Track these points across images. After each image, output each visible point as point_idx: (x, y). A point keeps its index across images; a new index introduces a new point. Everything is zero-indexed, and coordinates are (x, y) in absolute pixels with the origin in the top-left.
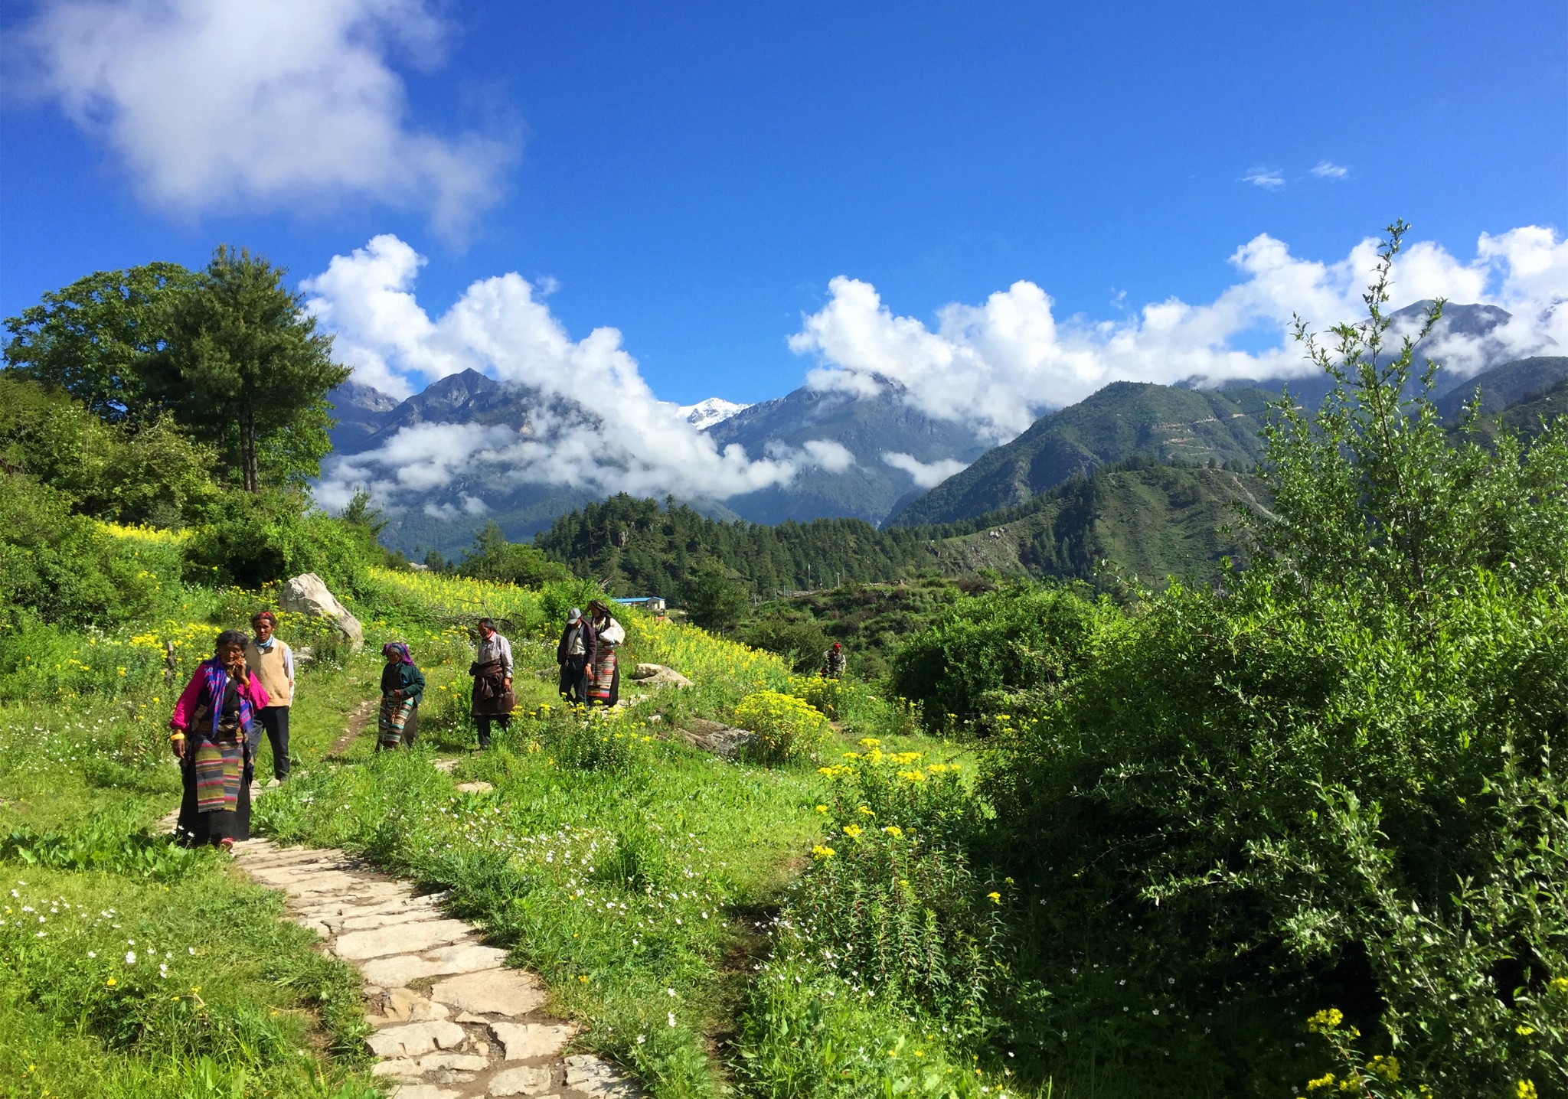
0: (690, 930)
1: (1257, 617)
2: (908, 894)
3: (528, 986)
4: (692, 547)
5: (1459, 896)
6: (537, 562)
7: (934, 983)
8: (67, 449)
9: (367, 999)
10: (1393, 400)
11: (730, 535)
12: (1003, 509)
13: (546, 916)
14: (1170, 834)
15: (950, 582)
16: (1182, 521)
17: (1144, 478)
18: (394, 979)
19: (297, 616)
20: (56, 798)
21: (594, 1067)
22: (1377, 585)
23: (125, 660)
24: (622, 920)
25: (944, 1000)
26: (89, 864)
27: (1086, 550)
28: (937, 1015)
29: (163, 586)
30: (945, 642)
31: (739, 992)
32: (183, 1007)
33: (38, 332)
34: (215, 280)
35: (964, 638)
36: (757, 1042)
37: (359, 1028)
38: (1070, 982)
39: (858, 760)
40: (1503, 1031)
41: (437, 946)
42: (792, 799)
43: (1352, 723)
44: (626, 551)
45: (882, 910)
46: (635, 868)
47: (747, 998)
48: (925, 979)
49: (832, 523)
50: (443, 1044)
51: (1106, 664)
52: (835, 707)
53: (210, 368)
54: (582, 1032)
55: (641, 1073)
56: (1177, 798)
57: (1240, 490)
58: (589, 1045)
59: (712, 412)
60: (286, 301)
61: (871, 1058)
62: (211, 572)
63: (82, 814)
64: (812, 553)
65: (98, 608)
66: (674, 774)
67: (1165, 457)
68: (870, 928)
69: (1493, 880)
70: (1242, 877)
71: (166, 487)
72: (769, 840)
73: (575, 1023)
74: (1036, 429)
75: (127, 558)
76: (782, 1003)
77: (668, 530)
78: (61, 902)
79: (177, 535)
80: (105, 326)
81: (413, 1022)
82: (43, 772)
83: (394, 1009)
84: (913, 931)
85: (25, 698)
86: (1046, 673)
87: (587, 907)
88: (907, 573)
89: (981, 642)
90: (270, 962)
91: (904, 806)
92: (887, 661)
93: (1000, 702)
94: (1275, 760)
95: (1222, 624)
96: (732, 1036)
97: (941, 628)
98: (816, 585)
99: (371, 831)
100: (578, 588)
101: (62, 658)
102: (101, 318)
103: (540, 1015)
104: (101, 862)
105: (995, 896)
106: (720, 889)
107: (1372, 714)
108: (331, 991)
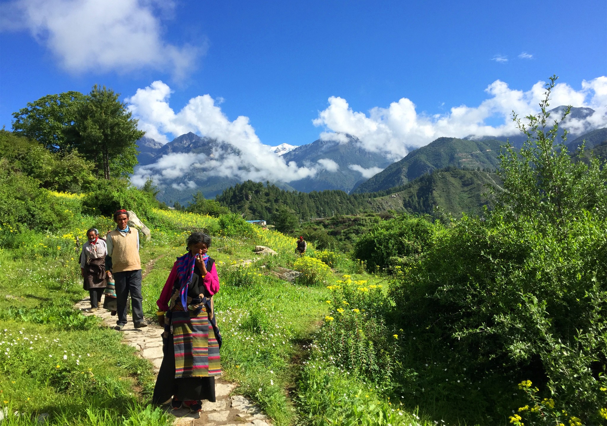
0: (278, 348)
1: (497, 229)
2: (362, 335)
4: (276, 201)
5: (577, 337)
6: (217, 206)
7: (372, 369)
8: (37, 163)
10: (550, 145)
11: (291, 196)
12: (397, 186)
14: (463, 313)
15: (377, 215)
16: (467, 191)
17: (452, 175)
21: (242, 400)
22: (545, 217)
23: (60, 244)
24: (252, 344)
25: (376, 376)
26: (48, 321)
27: (430, 203)
28: (374, 382)
29: (74, 216)
30: (375, 238)
31: (297, 372)
32: (86, 376)
33: (26, 118)
34: (93, 98)
35: (382, 236)
36: (304, 391)
38: (425, 369)
39: (342, 283)
40: (594, 389)
42: (316, 298)
43: (535, 270)
44: (251, 202)
45: (352, 341)
46: (257, 324)
47: (300, 375)
48: (369, 368)
49: (330, 191)
51: (438, 246)
52: (333, 263)
53: (91, 132)
54: (238, 387)
55: (260, 403)
56: (466, 298)
57: (489, 179)
58: (240, 392)
59: (284, 149)
60: (120, 106)
61: (349, 398)
62: (92, 210)
64: (323, 203)
65: (50, 224)
66: (270, 288)
67: (460, 167)
68: (347, 348)
69: (590, 331)
70: (492, 329)
71: (75, 178)
72: (308, 314)
73: (235, 383)
74: (410, 156)
75: (61, 205)
76: (314, 376)
77: (267, 194)
78: (38, 336)
79: (79, 196)
80: (51, 116)
82: (30, 286)
84: (364, 349)
85: (23, 258)
86: (414, 250)
87: (239, 339)
88: (360, 211)
89: (389, 238)
90: (118, 359)
91: (360, 301)
92: (352, 245)
93: (397, 261)
94: (505, 284)
95: (484, 231)
96: (295, 389)
97: (373, 233)
98: (325, 216)
99: (155, 310)
100: (233, 217)
101: (36, 243)
102: (49, 113)
103: (221, 381)
104: (53, 321)
105: (396, 336)
106: (289, 332)
107: (542, 266)
108: (141, 370)
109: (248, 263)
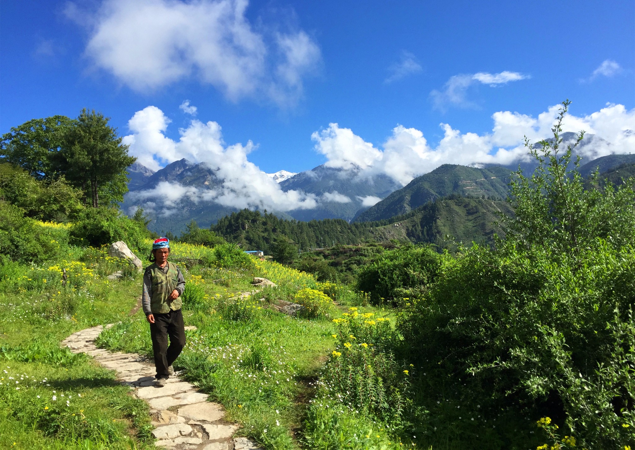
0: (282, 386)
1: (510, 258)
2: (371, 371)
3: (217, 409)
4: (274, 230)
5: (599, 371)
6: (212, 237)
7: (382, 407)
8: (22, 190)
9: (151, 415)
10: (563, 171)
11: (290, 225)
12: (400, 215)
13: (224, 381)
14: (477, 346)
15: (379, 245)
16: (471, 220)
17: (456, 203)
18: (162, 406)
19: (116, 258)
20: (18, 333)
21: (246, 442)
22: (558, 245)
23: (46, 276)
24: (254, 382)
25: (386, 414)
26: (34, 360)
27: (434, 232)
28: (384, 421)
29: (61, 246)
30: (379, 268)
31: (302, 412)
32: (77, 419)
33: (9, 143)
34: (81, 123)
35: (387, 267)
36: (311, 432)
37: (149, 427)
38: (436, 407)
39: (348, 316)
40: (618, 426)
41: (179, 393)
42: (319, 332)
43: (550, 300)
44: (247, 232)
45: (361, 377)
46: (259, 361)
47: (306, 414)
48: (378, 406)
49: (331, 220)
50: (183, 433)
51: (448, 277)
52: (335, 295)
53: (79, 158)
54: (240, 428)
55: (266, 445)
56: (479, 331)
57: (495, 208)
58: (244, 433)
59: (282, 176)
60: (110, 131)
61: (359, 438)
62: (80, 241)
63: (29, 340)
64: (323, 233)
65: (34, 255)
66: (270, 323)
67: (464, 194)
68: (355, 385)
69: (612, 364)
70: (507, 363)
71: (62, 206)
72: (311, 349)
73: (237, 424)
74: (413, 183)
75: (46, 235)
76: (321, 416)
77: (264, 224)
78: (25, 375)
79: (65, 225)
80: (36, 141)
81: (171, 424)
82: (13, 322)
83: (163, 419)
84: (373, 386)
85: (5, 292)
86: (420, 281)
87: (240, 377)
88: (362, 241)
89: (394, 269)
90: (111, 400)
91: (368, 335)
92: (354, 277)
93: (402, 293)
94: (519, 316)
95: (496, 261)
96: (301, 430)
97: (377, 263)
98: (325, 246)
99: (150, 346)
100: (230, 247)
101: (20, 275)
102: (34, 138)
103: (223, 421)
104: (39, 359)
105: (406, 372)
106: (292, 369)
107: (558, 297)
108: (136, 411)
109: (247, 296)
